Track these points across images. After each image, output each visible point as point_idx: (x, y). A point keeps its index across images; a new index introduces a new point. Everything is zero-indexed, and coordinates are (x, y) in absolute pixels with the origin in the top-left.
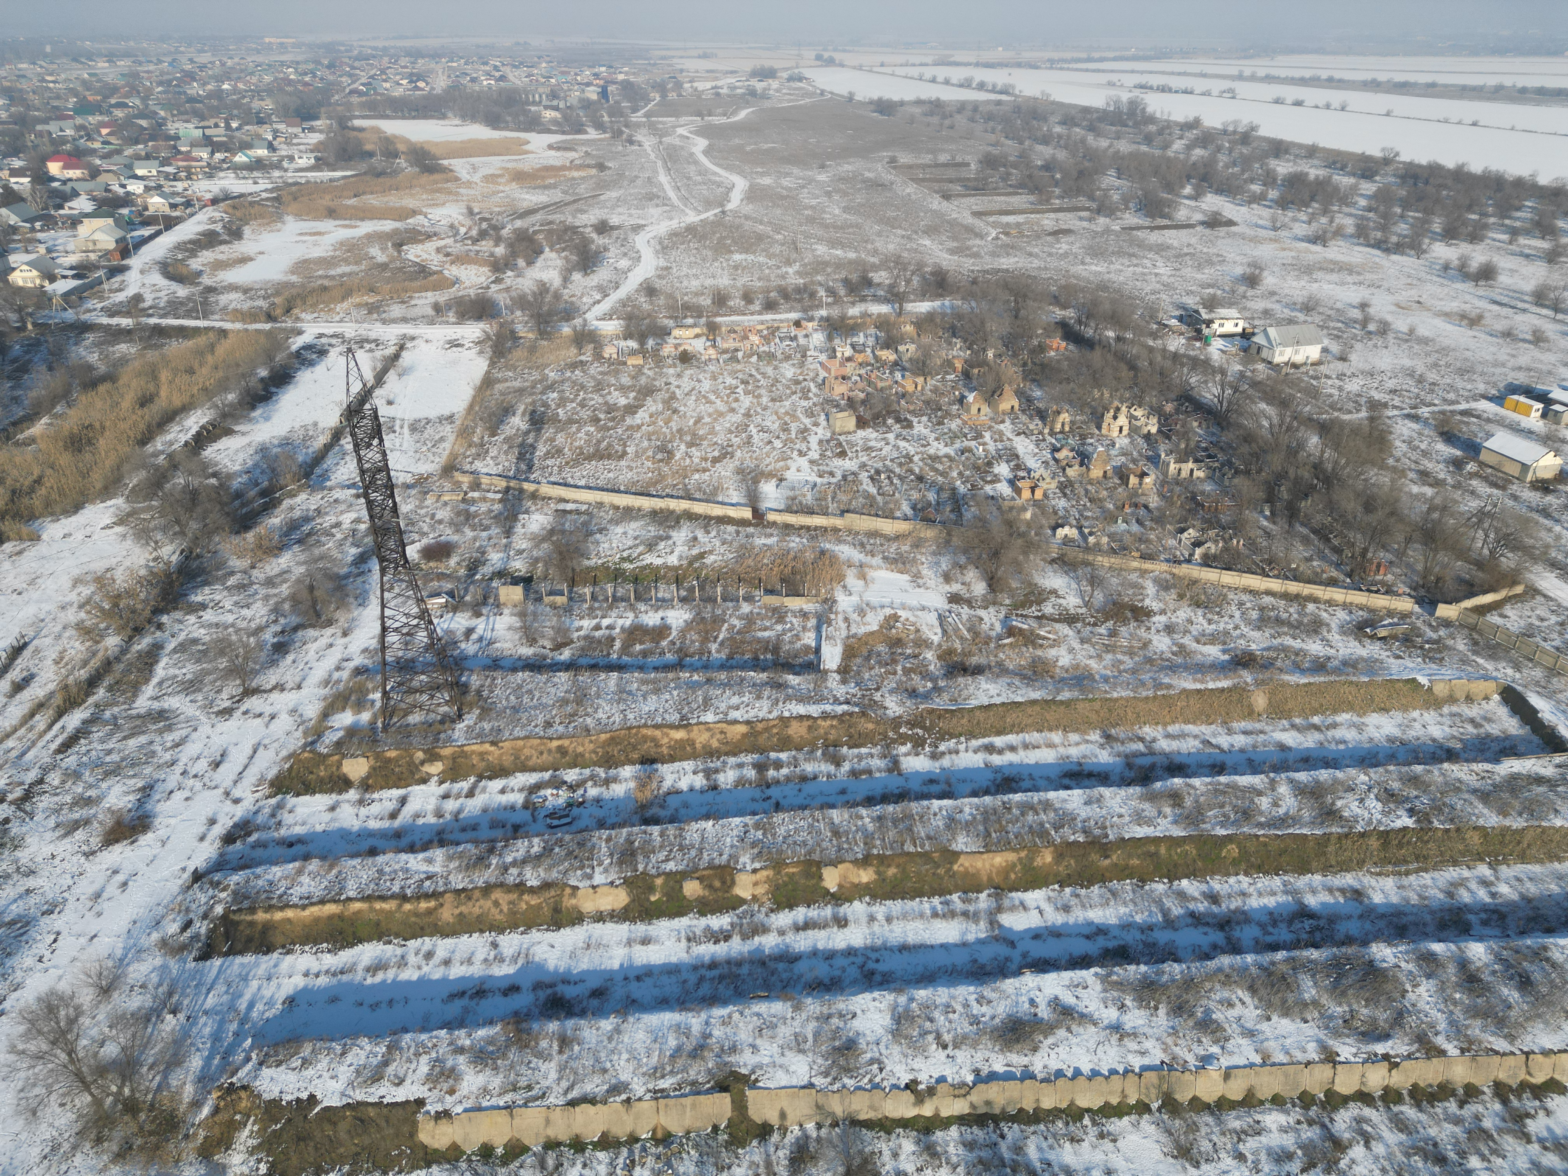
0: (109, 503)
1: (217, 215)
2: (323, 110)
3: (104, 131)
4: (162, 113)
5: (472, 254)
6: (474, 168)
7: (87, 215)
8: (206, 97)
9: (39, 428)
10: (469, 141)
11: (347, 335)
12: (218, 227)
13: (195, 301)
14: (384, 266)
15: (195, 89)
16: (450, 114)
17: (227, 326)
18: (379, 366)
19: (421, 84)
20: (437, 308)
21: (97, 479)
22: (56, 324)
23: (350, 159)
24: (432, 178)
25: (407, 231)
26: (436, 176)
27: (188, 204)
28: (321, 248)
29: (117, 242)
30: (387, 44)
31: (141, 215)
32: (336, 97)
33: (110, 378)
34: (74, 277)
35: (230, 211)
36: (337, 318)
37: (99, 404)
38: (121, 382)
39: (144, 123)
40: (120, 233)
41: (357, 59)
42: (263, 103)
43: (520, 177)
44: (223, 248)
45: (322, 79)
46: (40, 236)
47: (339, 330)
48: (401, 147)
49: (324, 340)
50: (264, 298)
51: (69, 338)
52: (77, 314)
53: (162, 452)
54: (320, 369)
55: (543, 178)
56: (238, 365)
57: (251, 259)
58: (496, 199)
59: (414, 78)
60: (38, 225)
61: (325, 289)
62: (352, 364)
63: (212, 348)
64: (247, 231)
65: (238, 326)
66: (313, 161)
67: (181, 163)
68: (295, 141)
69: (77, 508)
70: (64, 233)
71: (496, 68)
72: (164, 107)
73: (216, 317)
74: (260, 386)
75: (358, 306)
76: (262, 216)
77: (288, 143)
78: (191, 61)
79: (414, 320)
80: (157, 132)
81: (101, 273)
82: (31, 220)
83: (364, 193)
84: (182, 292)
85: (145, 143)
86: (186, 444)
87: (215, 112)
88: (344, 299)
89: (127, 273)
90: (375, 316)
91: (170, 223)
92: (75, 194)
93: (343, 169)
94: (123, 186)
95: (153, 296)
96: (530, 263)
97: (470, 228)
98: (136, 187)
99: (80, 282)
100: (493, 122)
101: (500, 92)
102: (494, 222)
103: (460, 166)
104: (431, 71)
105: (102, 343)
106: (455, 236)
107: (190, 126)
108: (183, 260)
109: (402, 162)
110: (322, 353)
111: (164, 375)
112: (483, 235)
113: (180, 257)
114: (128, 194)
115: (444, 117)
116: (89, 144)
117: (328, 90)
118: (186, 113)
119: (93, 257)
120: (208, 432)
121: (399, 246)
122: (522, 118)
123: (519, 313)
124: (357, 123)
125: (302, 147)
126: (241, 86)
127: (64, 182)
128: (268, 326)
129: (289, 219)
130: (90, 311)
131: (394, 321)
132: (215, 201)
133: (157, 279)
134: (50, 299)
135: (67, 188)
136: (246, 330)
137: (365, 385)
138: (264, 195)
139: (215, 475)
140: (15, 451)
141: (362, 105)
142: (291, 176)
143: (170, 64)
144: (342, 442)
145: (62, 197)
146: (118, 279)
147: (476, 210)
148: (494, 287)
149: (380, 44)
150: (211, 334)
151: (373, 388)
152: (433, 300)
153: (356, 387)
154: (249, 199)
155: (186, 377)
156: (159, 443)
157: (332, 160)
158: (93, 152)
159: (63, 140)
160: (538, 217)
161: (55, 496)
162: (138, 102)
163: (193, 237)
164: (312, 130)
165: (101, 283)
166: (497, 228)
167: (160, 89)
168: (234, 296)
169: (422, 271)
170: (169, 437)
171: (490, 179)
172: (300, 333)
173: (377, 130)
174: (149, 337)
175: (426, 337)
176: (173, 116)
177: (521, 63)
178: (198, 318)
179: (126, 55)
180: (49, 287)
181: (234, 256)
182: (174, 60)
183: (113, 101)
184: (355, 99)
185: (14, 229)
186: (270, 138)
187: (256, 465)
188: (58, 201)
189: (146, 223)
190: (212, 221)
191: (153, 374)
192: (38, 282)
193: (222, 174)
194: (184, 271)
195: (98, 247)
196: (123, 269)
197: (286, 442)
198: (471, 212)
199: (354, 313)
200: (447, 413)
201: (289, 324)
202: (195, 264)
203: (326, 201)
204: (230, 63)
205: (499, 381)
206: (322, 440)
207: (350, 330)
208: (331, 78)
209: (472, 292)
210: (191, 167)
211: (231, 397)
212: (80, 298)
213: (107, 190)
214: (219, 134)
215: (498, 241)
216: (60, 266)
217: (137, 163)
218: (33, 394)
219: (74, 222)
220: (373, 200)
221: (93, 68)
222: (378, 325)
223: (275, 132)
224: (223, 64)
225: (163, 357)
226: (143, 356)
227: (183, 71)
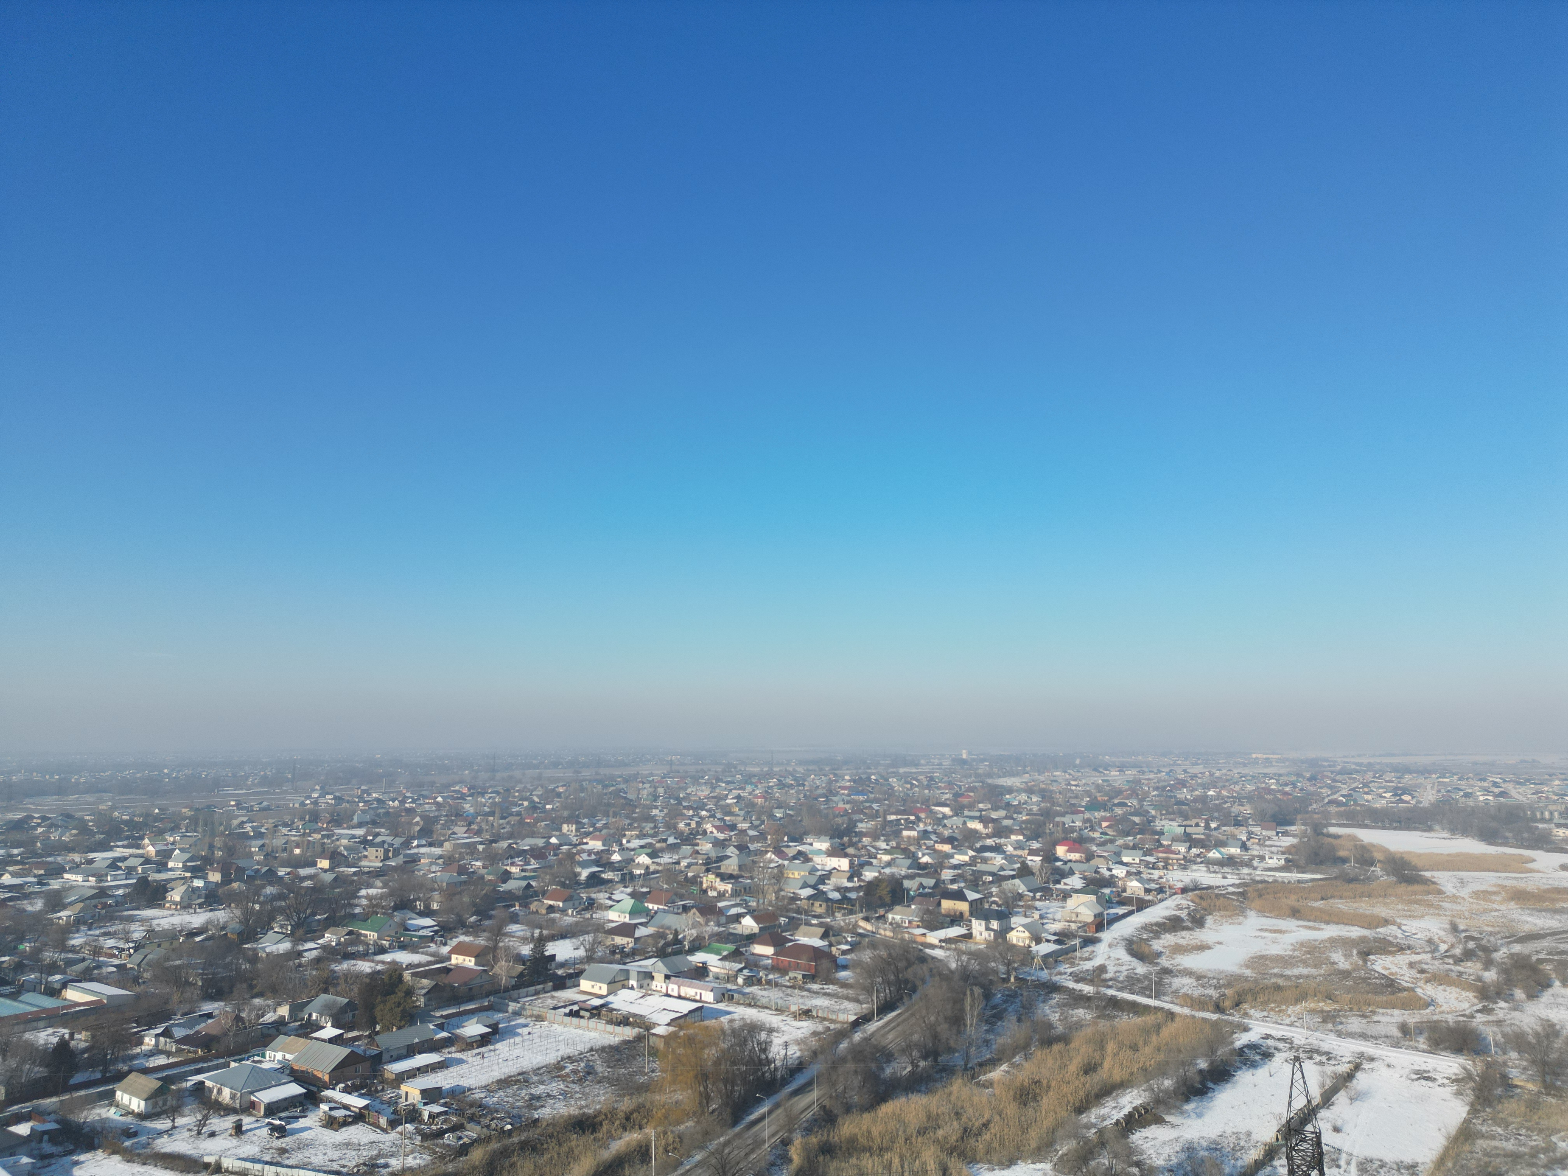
0: (1039, 1166)
1: (1185, 903)
2: (1299, 817)
3: (1104, 824)
4: (1153, 812)
5: (1454, 975)
6: (1463, 883)
7: (1077, 891)
8: (1192, 801)
9: (997, 1074)
10: (1459, 855)
11: (1296, 1042)
12: (1183, 914)
13: (1151, 980)
14: (1345, 974)
15: (1184, 794)
16: (1437, 827)
17: (1176, 1009)
18: (1329, 1083)
19: (1406, 798)
20: (1404, 1029)
21: (1034, 1137)
22: (1033, 981)
23: (1322, 863)
24: (1410, 888)
25: (1376, 940)
26: (1416, 887)
27: (1161, 890)
28: (1280, 946)
29: (1095, 916)
30: (1372, 760)
31: (1119, 895)
32: (1314, 806)
33: (1064, 1039)
34: (1055, 942)
35: (1197, 900)
36: (1288, 1021)
37: (1050, 1062)
38: (1072, 1045)
39: (1137, 819)
40: (1099, 909)
41: (1340, 773)
42: (1242, 808)
43: (1520, 896)
44: (1184, 933)
45: (1302, 790)
46: (1038, 904)
47: (1289, 1035)
48: (1378, 856)
49: (1270, 1042)
50: (1216, 988)
51: (1040, 995)
52: (1050, 974)
53: (1094, 1125)
54: (1262, 1073)
55: (1553, 900)
56: (1179, 1051)
57: (1209, 948)
58: (1488, 917)
59: (1398, 792)
60: (1038, 895)
61: (1278, 988)
62: (1298, 1075)
63: (1158, 1028)
64: (1209, 920)
65: (1186, 1011)
66: (1283, 862)
67: (1161, 855)
68: (1267, 843)
69: (1010, 1162)
70: (1056, 904)
71: (1495, 784)
72: (1155, 807)
73: (1167, 998)
74: (1198, 1078)
75: (1312, 1012)
76: (1225, 909)
77: (1261, 843)
78: (1185, 771)
79: (1376, 1038)
80: (1147, 828)
81: (1076, 942)
82: (1034, 891)
83: (1332, 897)
84: (1141, 969)
85: (1135, 835)
86: (1118, 1122)
87: (1198, 813)
88: (1297, 1001)
89: (1098, 945)
90: (1330, 1026)
91: (1142, 905)
92: (1071, 873)
93: (1312, 872)
94: (1110, 870)
95: (1115, 969)
96: (1532, 996)
97: (1452, 946)
98: (1119, 872)
99: (1059, 947)
100: (1489, 836)
101: (1500, 807)
102: (1484, 942)
103: (1445, 880)
104: (1419, 786)
105: (1065, 1005)
106: (1433, 952)
107: (1175, 824)
108: (1147, 940)
109: (1377, 870)
110: (1267, 1055)
111: (1111, 1047)
112: (1468, 955)
113: (1145, 936)
114: (1112, 876)
115: (1430, 829)
116: (1091, 833)
117: (1306, 799)
118: (1173, 813)
119: (1073, 926)
120: (1140, 1115)
121: (1365, 954)
122: (1526, 835)
123: (1514, 1055)
124: (1333, 830)
125: (1274, 849)
126: (1225, 793)
127: (1065, 863)
128: (1214, 1017)
129: (1251, 914)
130: (1060, 974)
131: (1351, 1035)
132: (1184, 890)
133: (1121, 953)
134: (1033, 958)
135: (1066, 868)
136: (1193, 1017)
137: (1309, 1102)
138: (1231, 889)
139: (1138, 1164)
140: (976, 1090)
141: (1340, 815)
142: (1259, 875)
143: (1168, 774)
144: (1276, 1163)
145: (1061, 874)
146: (1089, 949)
147: (1462, 927)
148: (1480, 1018)
149: (1365, 761)
150: (1159, 1015)
151: (1318, 1107)
152: (1400, 1020)
153: (1299, 1103)
154: (1216, 891)
155: (1129, 1053)
156: (1093, 1116)
157: (1302, 862)
158: (1092, 840)
159: (1072, 830)
160: (1545, 943)
161: (995, 1144)
162: (1135, 802)
163: (1159, 920)
164: (1286, 834)
165: (1076, 950)
166: (1488, 950)
167: (1155, 793)
168: (1187, 980)
169: (1390, 985)
170: (1103, 1111)
171: (1482, 895)
172: (1246, 1029)
173: (1353, 838)
174: (1105, 1007)
175: (1388, 1060)
176: (1162, 815)
177: (1528, 780)
178: (1150, 997)
179: (1134, 766)
180: (1034, 948)
181: (1193, 942)
182: (1171, 771)
183: (1116, 801)
184: (1333, 809)
185: (1020, 896)
186: (1244, 839)
187: (1180, 1165)
188: (1058, 877)
189: (1122, 903)
190: (1179, 908)
191: (1100, 1043)
192: (1027, 942)
193: (1195, 867)
194: (1146, 950)
195: (1080, 918)
196: (1094, 941)
197: (1215, 1147)
198: (1454, 928)
199: (1307, 1018)
200: (1408, 1159)
201: (1236, 1018)
202: (1157, 945)
203: (1292, 901)
204: (1218, 774)
205: (1483, 1136)
206: (1254, 1155)
207: (1300, 1036)
208: (1311, 789)
209: (1451, 1019)
210: (1168, 858)
211: (1168, 1083)
212: (1056, 961)
213: (1096, 872)
214: (1198, 832)
215: (1488, 964)
216: (1047, 931)
217: (1125, 851)
218: (1001, 1040)
219: (1066, 895)
220: (1341, 905)
221: (1107, 775)
222: (1332, 1036)
223: (1250, 835)
224: (1211, 775)
225: (1113, 1027)
226: (1096, 1024)
227: (1177, 779)
